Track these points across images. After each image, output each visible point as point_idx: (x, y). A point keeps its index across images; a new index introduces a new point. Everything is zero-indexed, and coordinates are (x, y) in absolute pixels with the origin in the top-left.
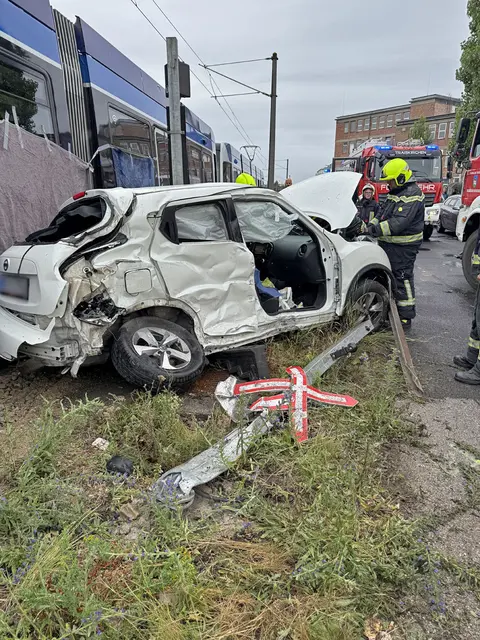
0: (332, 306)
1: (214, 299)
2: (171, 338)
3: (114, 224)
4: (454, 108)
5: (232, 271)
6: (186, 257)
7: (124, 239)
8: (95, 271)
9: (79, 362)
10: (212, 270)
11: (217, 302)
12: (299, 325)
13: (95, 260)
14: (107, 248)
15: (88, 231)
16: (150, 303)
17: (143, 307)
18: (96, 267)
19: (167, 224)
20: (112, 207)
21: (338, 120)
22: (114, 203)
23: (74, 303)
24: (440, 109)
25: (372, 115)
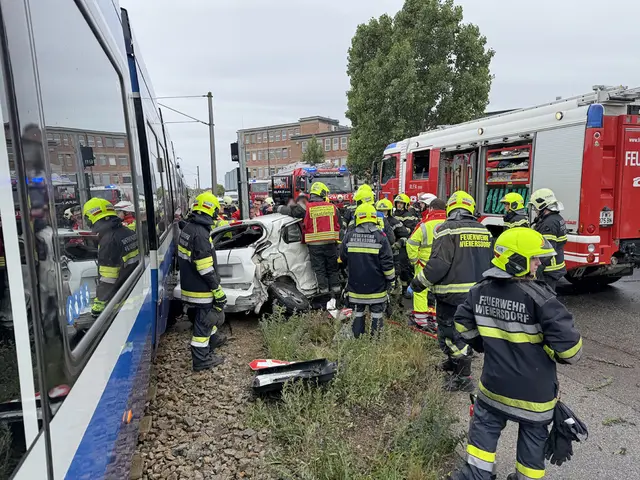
2: (290, 292)
3: (268, 236)
4: (333, 127)
6: (291, 250)
7: (271, 243)
9: (260, 305)
10: (299, 256)
11: (303, 272)
13: (262, 254)
14: (265, 248)
15: (258, 241)
16: (281, 274)
18: (263, 258)
19: (286, 235)
20: (266, 229)
22: (266, 226)
23: (260, 275)
24: (323, 128)
25: (269, 130)
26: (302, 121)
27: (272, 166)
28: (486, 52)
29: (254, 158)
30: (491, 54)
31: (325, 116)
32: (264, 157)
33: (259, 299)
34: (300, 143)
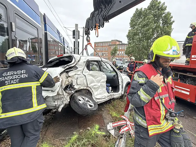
0: (121, 92)
1: (97, 88)
2: (87, 99)
3: (75, 63)
5: (101, 80)
6: (91, 75)
7: (77, 68)
8: (69, 76)
10: (96, 79)
11: (97, 89)
12: (114, 97)
13: (69, 73)
14: (72, 70)
15: (68, 64)
16: (82, 88)
17: (80, 89)
18: (69, 75)
19: (88, 65)
20: (75, 59)
21: (95, 43)
22: (75, 57)
23: (64, 86)
24: (118, 43)
25: (102, 42)
26: (112, 41)
27: (103, 53)
28: (172, 21)
29: (98, 50)
30: (174, 22)
31: (118, 40)
32: (101, 50)
33: (63, 102)
34: (111, 47)
